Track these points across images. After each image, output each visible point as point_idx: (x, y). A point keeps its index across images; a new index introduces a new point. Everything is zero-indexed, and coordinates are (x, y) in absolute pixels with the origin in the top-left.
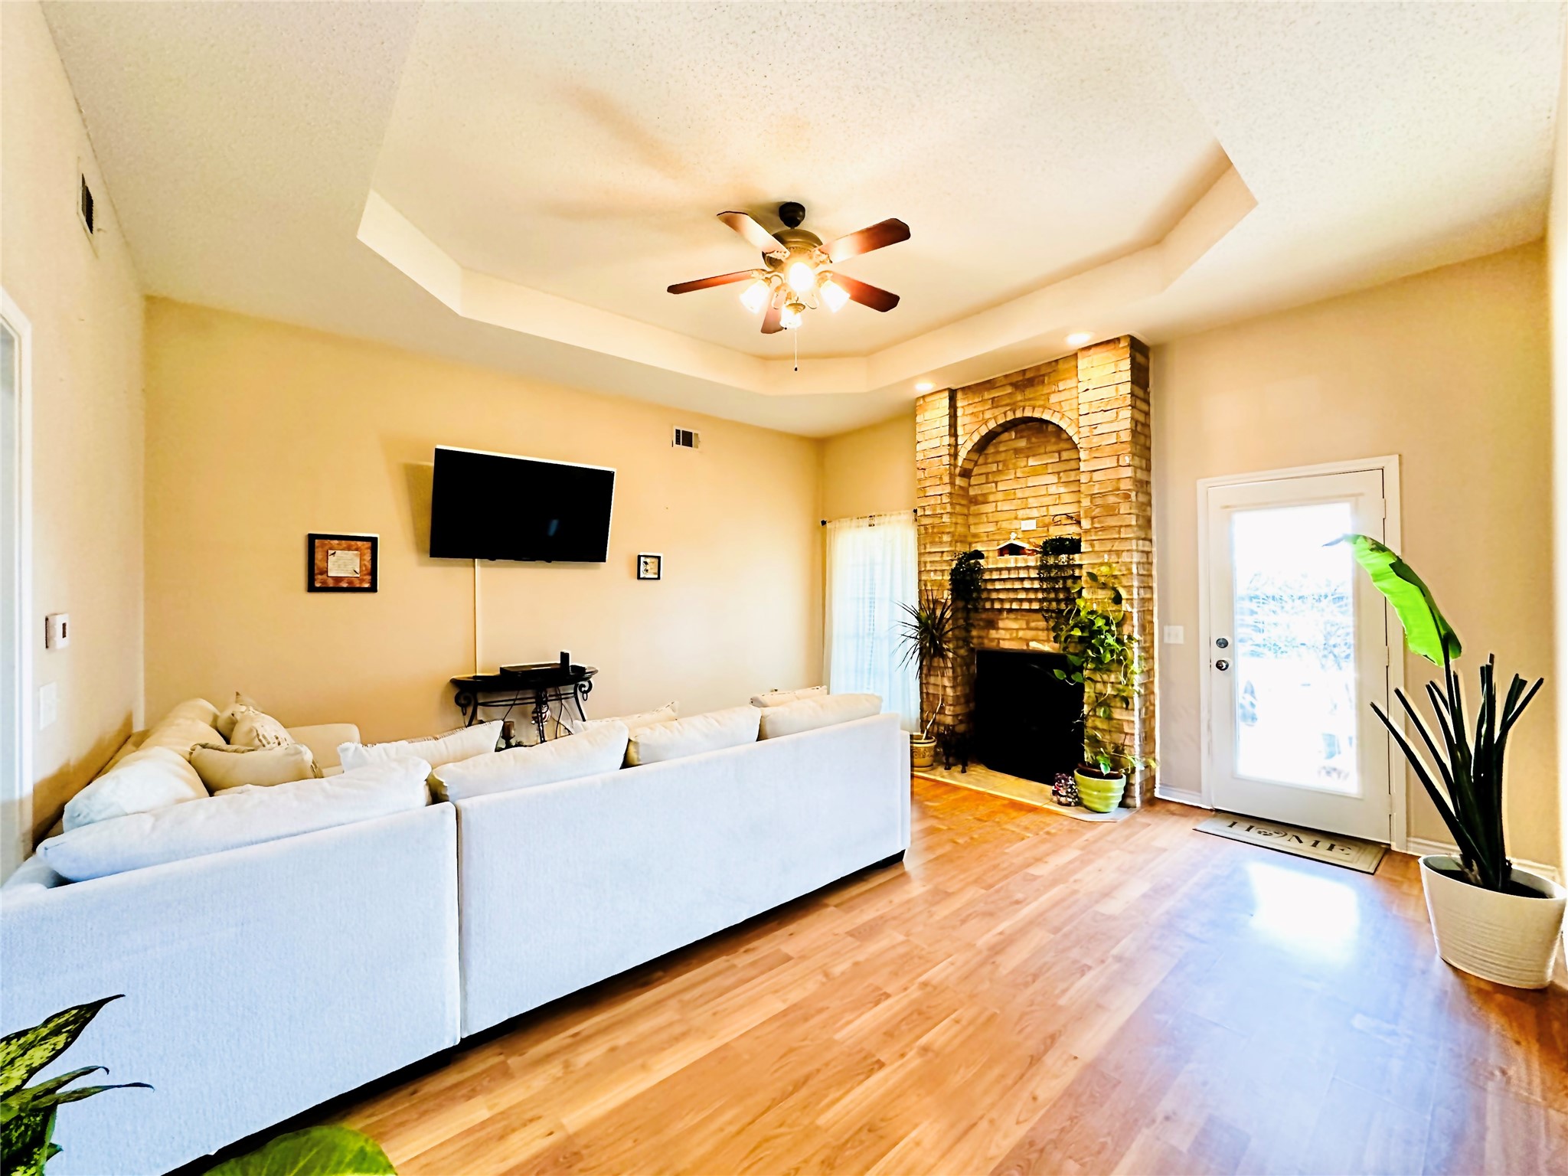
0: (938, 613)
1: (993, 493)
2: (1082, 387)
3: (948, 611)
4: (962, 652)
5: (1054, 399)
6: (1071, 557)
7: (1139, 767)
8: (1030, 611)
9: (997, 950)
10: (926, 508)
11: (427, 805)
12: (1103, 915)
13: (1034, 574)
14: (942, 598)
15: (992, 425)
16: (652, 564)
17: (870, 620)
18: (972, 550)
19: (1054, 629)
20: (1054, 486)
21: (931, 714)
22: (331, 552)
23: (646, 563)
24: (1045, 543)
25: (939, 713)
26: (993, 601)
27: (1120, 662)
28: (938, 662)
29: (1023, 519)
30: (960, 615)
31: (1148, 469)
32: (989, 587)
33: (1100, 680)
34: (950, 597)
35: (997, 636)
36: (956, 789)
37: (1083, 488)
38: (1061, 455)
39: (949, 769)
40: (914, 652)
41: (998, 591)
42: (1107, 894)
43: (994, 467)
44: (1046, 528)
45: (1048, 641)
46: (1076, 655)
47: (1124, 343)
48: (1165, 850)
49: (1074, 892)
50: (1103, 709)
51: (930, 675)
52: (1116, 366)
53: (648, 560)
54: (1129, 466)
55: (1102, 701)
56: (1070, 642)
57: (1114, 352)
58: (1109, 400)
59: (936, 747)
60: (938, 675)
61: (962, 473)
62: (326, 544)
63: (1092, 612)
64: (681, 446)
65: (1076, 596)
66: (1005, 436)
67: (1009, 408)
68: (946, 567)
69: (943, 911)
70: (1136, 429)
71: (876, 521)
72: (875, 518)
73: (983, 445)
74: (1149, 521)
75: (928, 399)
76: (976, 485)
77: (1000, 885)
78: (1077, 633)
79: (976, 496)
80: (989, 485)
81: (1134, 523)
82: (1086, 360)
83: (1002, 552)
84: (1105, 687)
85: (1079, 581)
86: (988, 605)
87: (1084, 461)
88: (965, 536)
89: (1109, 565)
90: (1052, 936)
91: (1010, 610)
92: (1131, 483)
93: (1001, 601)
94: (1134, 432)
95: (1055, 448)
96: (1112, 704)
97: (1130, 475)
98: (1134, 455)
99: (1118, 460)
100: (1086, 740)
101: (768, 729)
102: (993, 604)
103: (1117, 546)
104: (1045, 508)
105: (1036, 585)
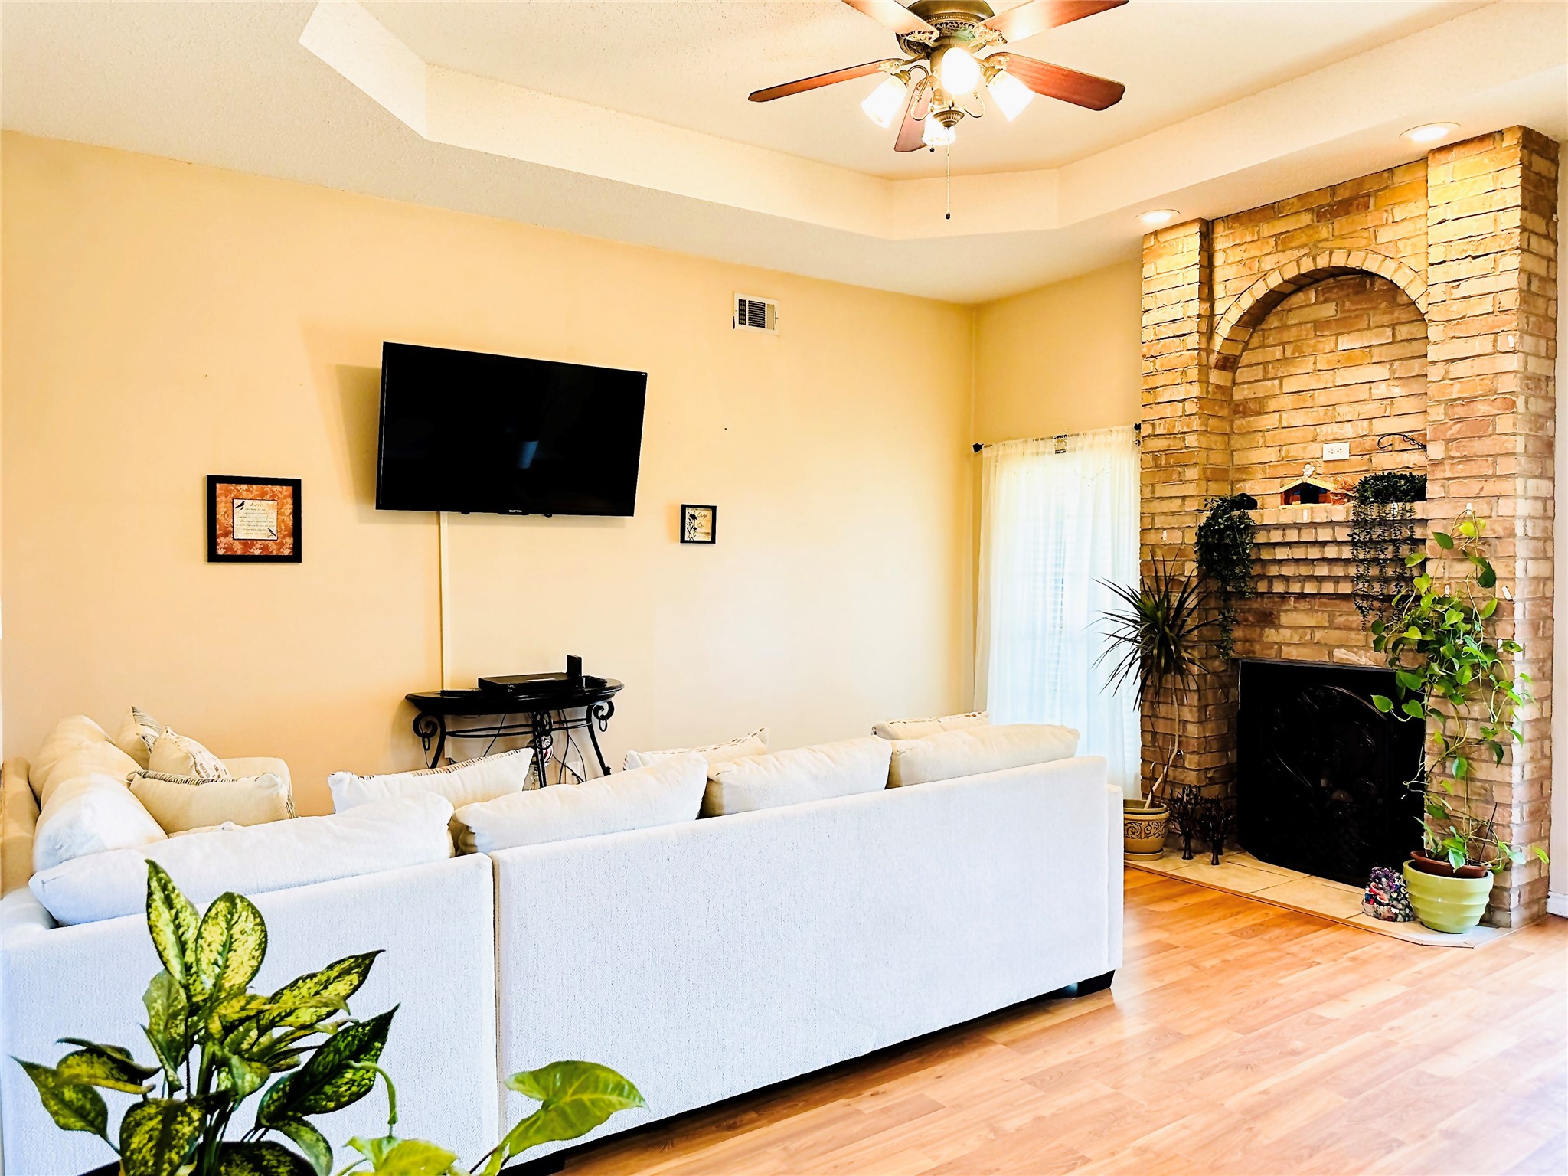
0: (1175, 599)
1: (1275, 396)
2: (1435, 215)
3: (1193, 597)
4: (1217, 665)
5: (1385, 235)
6: (1408, 506)
7: (1519, 859)
8: (1336, 596)
9: (1254, 1114)
10: (1156, 422)
11: (451, 857)
12: (1432, 1076)
13: (1343, 534)
14: (1183, 574)
15: (1274, 281)
16: (703, 519)
17: (1055, 610)
18: (1236, 494)
19: (1375, 628)
20: (1383, 385)
21: (1160, 767)
22: (237, 502)
23: (693, 517)
24: (1364, 483)
25: (1175, 766)
26: (1271, 580)
27: (1488, 684)
28: (1171, 680)
29: (1328, 442)
30: (1212, 603)
31: (1551, 355)
32: (1265, 555)
33: (1454, 714)
34: (1195, 573)
35: (1277, 639)
36: (1199, 887)
37: (1432, 389)
38: (1397, 332)
39: (1191, 858)
40: (1131, 665)
41: (1280, 562)
42: (1441, 1049)
43: (1278, 353)
44: (1367, 457)
45: (1366, 647)
46: (1413, 671)
47: (1511, 140)
48: (1552, 992)
49: (1390, 1044)
50: (1457, 761)
51: (1159, 703)
52: (1495, 180)
53: (697, 512)
54: (1513, 352)
55: (1454, 749)
56: (1402, 650)
57: (1493, 155)
58: (1483, 237)
59: (1168, 820)
60: (1172, 704)
61: (1220, 363)
62: (230, 491)
63: (1441, 601)
64: (747, 327)
65: (1415, 572)
66: (1298, 299)
67: (1303, 251)
68: (1189, 521)
69: (1171, 1059)
70: (1529, 289)
71: (1069, 444)
72: (1069, 440)
73: (1257, 317)
74: (1550, 445)
75: (1163, 238)
76: (1244, 383)
77: (1267, 1028)
78: (1414, 634)
79: (1246, 400)
80: (1269, 383)
81: (1520, 449)
82: (1442, 168)
83: (1288, 497)
84: (1463, 727)
85: (1421, 547)
86: (1262, 587)
87: (1435, 343)
88: (1226, 471)
89: (1474, 518)
90: (1345, 1100)
91: (1302, 596)
92: (1517, 381)
93: (1286, 579)
94: (1527, 295)
95: (1386, 319)
96: (1475, 755)
97: (1515, 367)
98: (1524, 332)
99: (1495, 341)
100: (1426, 815)
101: (902, 772)
102: (1271, 586)
103: (1491, 487)
104: (1366, 423)
105: (1347, 553)
